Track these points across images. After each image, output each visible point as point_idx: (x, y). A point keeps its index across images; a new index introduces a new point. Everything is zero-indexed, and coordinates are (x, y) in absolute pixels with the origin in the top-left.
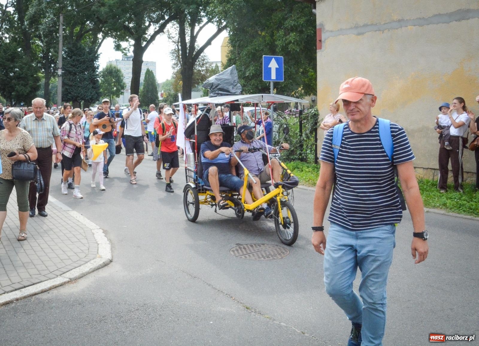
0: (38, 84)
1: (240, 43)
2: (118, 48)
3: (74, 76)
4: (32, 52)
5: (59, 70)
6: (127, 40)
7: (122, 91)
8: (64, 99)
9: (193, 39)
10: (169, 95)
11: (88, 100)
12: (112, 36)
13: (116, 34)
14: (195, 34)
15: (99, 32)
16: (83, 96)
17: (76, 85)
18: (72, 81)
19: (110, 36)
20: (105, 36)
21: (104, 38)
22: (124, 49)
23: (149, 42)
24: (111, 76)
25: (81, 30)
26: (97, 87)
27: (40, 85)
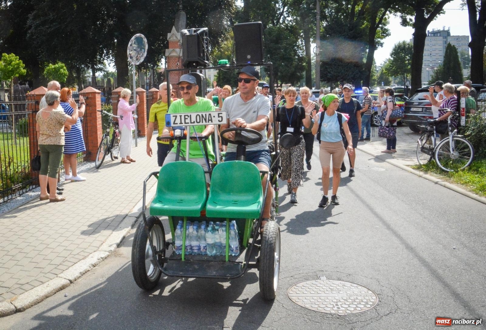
16: (344, 75)
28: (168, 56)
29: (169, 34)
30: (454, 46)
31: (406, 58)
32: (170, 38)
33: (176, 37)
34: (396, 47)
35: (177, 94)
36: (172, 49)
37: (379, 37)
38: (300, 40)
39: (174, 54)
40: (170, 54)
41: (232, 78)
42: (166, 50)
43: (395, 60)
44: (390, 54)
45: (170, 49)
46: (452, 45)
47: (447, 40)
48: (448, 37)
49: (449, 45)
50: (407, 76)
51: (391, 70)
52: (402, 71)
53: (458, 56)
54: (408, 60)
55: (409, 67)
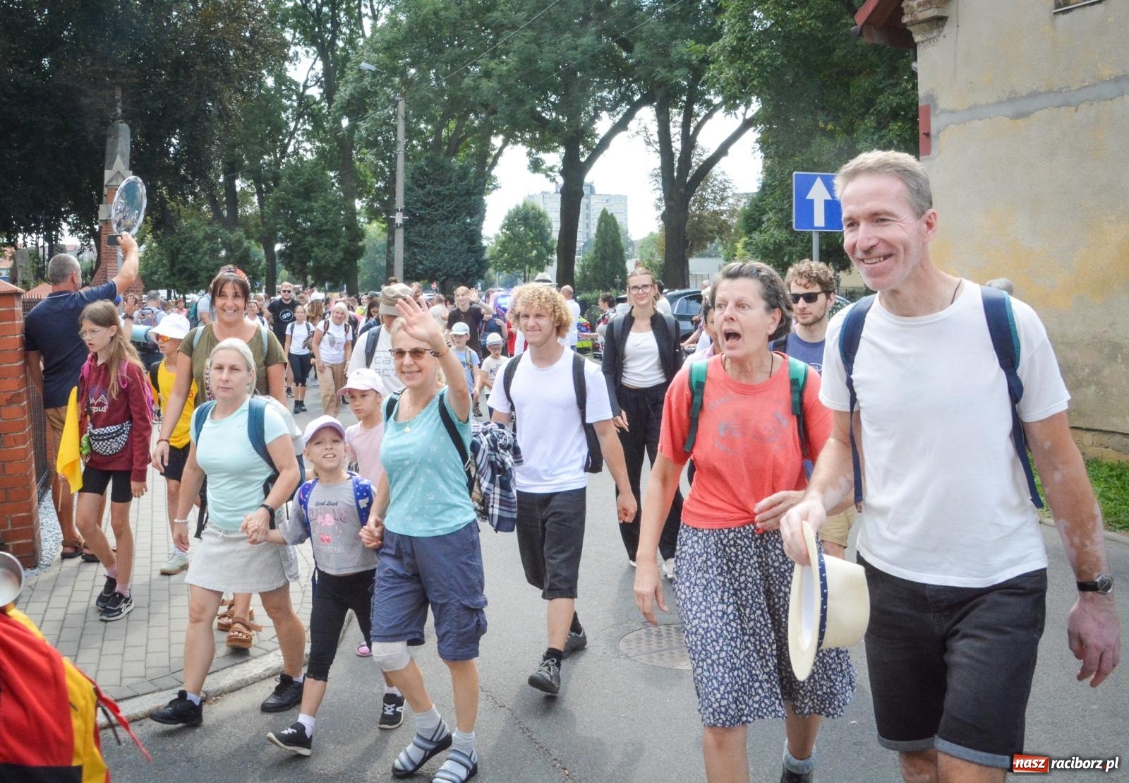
0: (360, 244)
1: (777, 148)
2: (536, 166)
3: (429, 227)
4: (359, 178)
5: (397, 214)
6: (554, 149)
7: (549, 257)
8: (409, 275)
9: (689, 142)
10: (651, 265)
11: (458, 276)
12: (524, 142)
13: (533, 138)
14: (691, 133)
15: (496, 135)
17: (434, 244)
18: (425, 237)
19: (519, 142)
20: (509, 138)
21: (505, 143)
22: (551, 169)
23: (596, 152)
24: (526, 226)
25: (458, 129)
26: (477, 249)
27: (364, 246)
29: (107, 172)
30: (612, 215)
31: (529, 235)
32: (108, 182)
42: (101, 207)
43: (509, 239)
44: (499, 228)
46: (609, 213)
47: (591, 202)
49: (604, 213)
50: (530, 272)
51: (502, 259)
52: (521, 261)
53: (619, 235)
54: (532, 239)
55: (535, 252)
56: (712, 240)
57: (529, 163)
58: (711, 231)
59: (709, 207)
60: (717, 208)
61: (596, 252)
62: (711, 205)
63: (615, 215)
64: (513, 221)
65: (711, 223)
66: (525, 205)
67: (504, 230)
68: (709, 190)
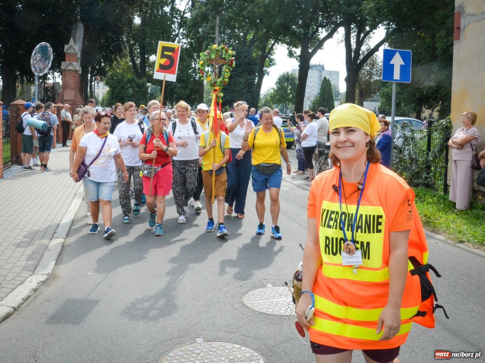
28: (64, 69)
29: (66, 46)
30: (329, 79)
31: (289, 87)
32: (67, 50)
33: (74, 50)
34: (280, 76)
35: (73, 111)
36: (69, 63)
37: (267, 67)
38: (193, 63)
39: (71, 68)
40: (66, 67)
41: (125, 97)
42: (63, 63)
43: (279, 89)
44: (275, 83)
45: (67, 62)
46: (327, 78)
47: (322, 74)
48: (323, 71)
49: (325, 78)
50: (288, 105)
51: (275, 98)
52: (284, 100)
53: (331, 89)
54: (290, 89)
55: (291, 96)
56: (375, 93)
57: (288, 53)
58: (375, 89)
59: (374, 78)
60: (378, 78)
61: (320, 97)
62: (375, 76)
63: (330, 79)
64: (282, 81)
65: (374, 85)
66: (287, 73)
67: (277, 85)
68: (375, 70)
